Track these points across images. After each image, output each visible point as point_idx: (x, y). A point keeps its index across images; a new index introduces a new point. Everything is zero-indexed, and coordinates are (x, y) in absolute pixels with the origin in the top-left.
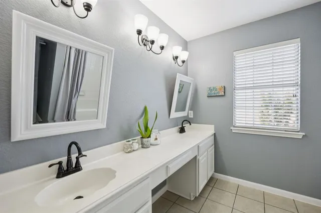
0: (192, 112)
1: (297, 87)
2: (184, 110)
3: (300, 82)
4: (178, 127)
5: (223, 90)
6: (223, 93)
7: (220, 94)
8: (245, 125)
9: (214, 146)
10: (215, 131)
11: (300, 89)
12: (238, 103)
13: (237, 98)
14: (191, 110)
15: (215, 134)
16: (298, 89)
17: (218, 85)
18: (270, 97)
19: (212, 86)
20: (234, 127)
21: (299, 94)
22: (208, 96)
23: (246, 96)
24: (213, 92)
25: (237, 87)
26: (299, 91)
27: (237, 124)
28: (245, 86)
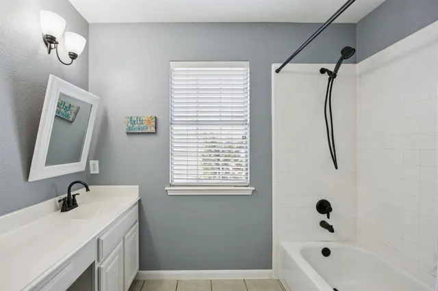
0: (97, 162)
1: (246, 126)
2: (77, 158)
3: (249, 120)
4: (57, 199)
5: (154, 123)
6: (153, 129)
7: (149, 130)
8: (185, 181)
9: (138, 223)
10: (140, 195)
11: (249, 129)
12: (176, 146)
13: (175, 137)
14: (95, 159)
15: (140, 201)
16: (247, 129)
17: (146, 114)
18: (214, 138)
19: (134, 115)
20: (171, 186)
21: (248, 136)
22: (128, 133)
23: (187, 135)
24: (137, 125)
25: (175, 119)
26: (248, 131)
27: (176, 181)
28: (186, 119)
